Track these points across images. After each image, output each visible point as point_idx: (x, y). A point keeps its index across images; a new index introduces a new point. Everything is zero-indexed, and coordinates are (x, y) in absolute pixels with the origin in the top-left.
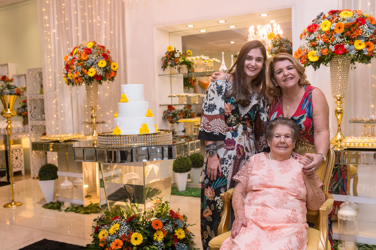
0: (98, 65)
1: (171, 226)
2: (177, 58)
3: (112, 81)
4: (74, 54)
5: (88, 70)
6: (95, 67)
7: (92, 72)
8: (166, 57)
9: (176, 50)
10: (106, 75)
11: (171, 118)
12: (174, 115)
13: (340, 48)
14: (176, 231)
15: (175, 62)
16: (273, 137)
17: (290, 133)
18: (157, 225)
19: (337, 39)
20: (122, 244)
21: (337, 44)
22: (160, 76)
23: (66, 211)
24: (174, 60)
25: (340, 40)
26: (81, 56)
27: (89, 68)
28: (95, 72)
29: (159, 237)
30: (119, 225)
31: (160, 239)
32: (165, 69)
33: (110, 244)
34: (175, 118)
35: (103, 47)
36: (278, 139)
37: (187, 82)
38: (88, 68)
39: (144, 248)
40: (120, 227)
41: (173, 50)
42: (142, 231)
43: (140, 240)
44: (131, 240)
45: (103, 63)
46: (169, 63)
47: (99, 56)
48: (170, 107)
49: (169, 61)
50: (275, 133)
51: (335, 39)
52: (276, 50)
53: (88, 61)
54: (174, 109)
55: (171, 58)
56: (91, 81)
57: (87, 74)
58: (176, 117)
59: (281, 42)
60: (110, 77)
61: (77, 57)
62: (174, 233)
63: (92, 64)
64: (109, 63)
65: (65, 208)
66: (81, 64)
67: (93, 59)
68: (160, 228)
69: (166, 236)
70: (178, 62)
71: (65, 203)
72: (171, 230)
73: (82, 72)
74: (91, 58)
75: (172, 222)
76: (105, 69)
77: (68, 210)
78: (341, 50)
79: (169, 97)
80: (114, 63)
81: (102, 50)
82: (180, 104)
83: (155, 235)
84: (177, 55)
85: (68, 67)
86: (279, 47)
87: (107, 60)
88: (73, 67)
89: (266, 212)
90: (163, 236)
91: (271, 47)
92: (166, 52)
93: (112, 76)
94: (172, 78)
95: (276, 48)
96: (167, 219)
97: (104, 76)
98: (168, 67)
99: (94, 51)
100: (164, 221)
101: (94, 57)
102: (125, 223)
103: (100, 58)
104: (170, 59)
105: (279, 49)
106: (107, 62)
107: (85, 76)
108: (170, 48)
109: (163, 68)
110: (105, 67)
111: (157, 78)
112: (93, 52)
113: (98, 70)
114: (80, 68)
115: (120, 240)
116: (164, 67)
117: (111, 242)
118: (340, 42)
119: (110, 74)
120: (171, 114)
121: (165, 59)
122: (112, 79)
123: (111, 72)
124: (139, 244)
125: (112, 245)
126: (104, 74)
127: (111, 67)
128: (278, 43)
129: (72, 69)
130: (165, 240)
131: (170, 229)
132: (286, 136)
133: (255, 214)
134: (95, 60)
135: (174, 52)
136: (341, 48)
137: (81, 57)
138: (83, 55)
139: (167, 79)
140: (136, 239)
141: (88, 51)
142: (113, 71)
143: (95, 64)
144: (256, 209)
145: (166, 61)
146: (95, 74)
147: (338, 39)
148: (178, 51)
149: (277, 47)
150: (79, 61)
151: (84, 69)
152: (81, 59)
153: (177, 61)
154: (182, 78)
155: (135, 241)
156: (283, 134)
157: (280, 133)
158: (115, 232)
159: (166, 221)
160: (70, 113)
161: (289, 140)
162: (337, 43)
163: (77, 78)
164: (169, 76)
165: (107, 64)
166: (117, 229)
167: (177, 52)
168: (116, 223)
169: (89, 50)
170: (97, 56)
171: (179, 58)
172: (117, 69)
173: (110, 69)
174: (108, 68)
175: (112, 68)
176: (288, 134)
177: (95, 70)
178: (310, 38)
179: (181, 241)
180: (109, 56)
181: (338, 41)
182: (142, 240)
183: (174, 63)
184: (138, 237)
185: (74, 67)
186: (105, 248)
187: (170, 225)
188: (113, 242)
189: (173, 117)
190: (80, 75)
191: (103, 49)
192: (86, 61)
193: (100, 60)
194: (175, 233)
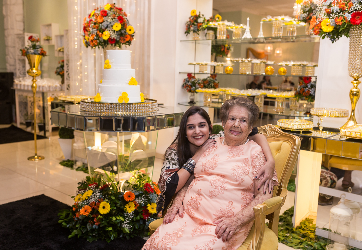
0: (112, 28)
1: (144, 200)
2: (201, 23)
3: (129, 45)
4: (91, 16)
5: (102, 33)
6: (110, 30)
7: (106, 35)
8: (190, 21)
9: (201, 14)
10: (120, 39)
11: (190, 86)
12: (194, 84)
13: (358, 16)
14: (149, 205)
15: (198, 27)
16: (227, 119)
17: (247, 117)
18: (129, 196)
19: (355, 5)
20: (90, 210)
21: (355, 12)
22: (182, 42)
23: (77, 169)
24: (197, 25)
25: (359, 7)
26: (97, 18)
27: (104, 31)
28: (109, 35)
29: (130, 209)
30: (92, 192)
31: (131, 211)
32: (188, 34)
33: (80, 209)
34: (194, 88)
35: (120, 10)
36: (232, 122)
37: (220, 50)
38: (102, 31)
39: (110, 218)
40: (93, 194)
41: (198, 14)
42: (113, 200)
43: (107, 209)
44: (99, 208)
45: (117, 26)
46: (192, 28)
47: (115, 19)
48: (189, 75)
49: (192, 26)
50: (230, 115)
51: (353, 6)
52: (304, 17)
53: (103, 24)
54: (194, 77)
55: (194, 22)
56: (106, 44)
57: (102, 37)
58: (195, 86)
59: (311, 8)
60: (125, 41)
61: (93, 19)
62: (146, 206)
63: (107, 27)
64: (124, 26)
65: (77, 167)
66: (96, 27)
67: (108, 22)
68: (131, 200)
69: (137, 208)
70: (201, 28)
71: (77, 163)
72: (143, 203)
73: (97, 35)
74: (107, 21)
75: (145, 195)
76: (119, 33)
77: (80, 169)
78: (359, 20)
79: (190, 64)
80: (130, 26)
81: (118, 12)
82: (201, 73)
83: (127, 206)
84: (200, 20)
85: (85, 29)
86: (308, 13)
87: (122, 24)
88: (89, 30)
89: (199, 201)
90: (134, 209)
91: (300, 13)
92: (190, 16)
93: (128, 39)
94: (197, 44)
95: (305, 15)
96: (140, 192)
97: (118, 39)
98: (191, 33)
99: (111, 13)
100: (137, 193)
101: (110, 19)
102: (98, 191)
103: (115, 21)
104: (193, 24)
105: (308, 16)
106: (122, 25)
107: (100, 39)
108: (193, 12)
109: (186, 34)
110: (120, 30)
111: (178, 44)
112: (109, 15)
113: (111, 33)
114: (95, 31)
115: (89, 206)
116: (187, 32)
117: (81, 207)
118: (359, 9)
119: (125, 38)
120: (190, 83)
121: (189, 23)
122: (129, 43)
123: (126, 36)
124: (106, 213)
125: (82, 211)
126: (118, 38)
127: (126, 30)
128: (307, 9)
129: (88, 31)
130: (136, 213)
131: (141, 203)
132: (243, 120)
133: (189, 202)
134: (110, 23)
135: (197, 17)
136: (360, 17)
137: (97, 20)
138: (100, 17)
139: (191, 45)
140: (104, 208)
141: (104, 14)
142: (129, 35)
143: (110, 27)
144: (191, 197)
145: (188, 26)
146: (109, 37)
147: (357, 5)
148: (203, 15)
149: (306, 13)
150: (95, 24)
151: (98, 32)
152: (97, 22)
153: (200, 26)
154: (209, 45)
155: (103, 209)
156: (238, 117)
157: (236, 116)
158: (87, 198)
159: (140, 193)
160: (93, 75)
161: (244, 125)
162: (354, 10)
163: (92, 41)
164: (193, 43)
165: (122, 27)
166: (89, 195)
167: (201, 16)
168: (89, 189)
169: (105, 12)
170: (112, 19)
171: (203, 23)
172: (133, 32)
173: (125, 32)
174: (123, 31)
175: (128, 31)
176: (245, 118)
177: (109, 33)
178: (326, 3)
179: (153, 216)
180: (127, 19)
181: (355, 8)
182: (109, 209)
183: (196, 29)
184: (105, 206)
185: (91, 29)
186: (76, 212)
187: (143, 198)
188: (83, 208)
189: (191, 86)
190: (95, 38)
191: (120, 11)
192: (101, 23)
193: (115, 23)
194: (148, 207)
